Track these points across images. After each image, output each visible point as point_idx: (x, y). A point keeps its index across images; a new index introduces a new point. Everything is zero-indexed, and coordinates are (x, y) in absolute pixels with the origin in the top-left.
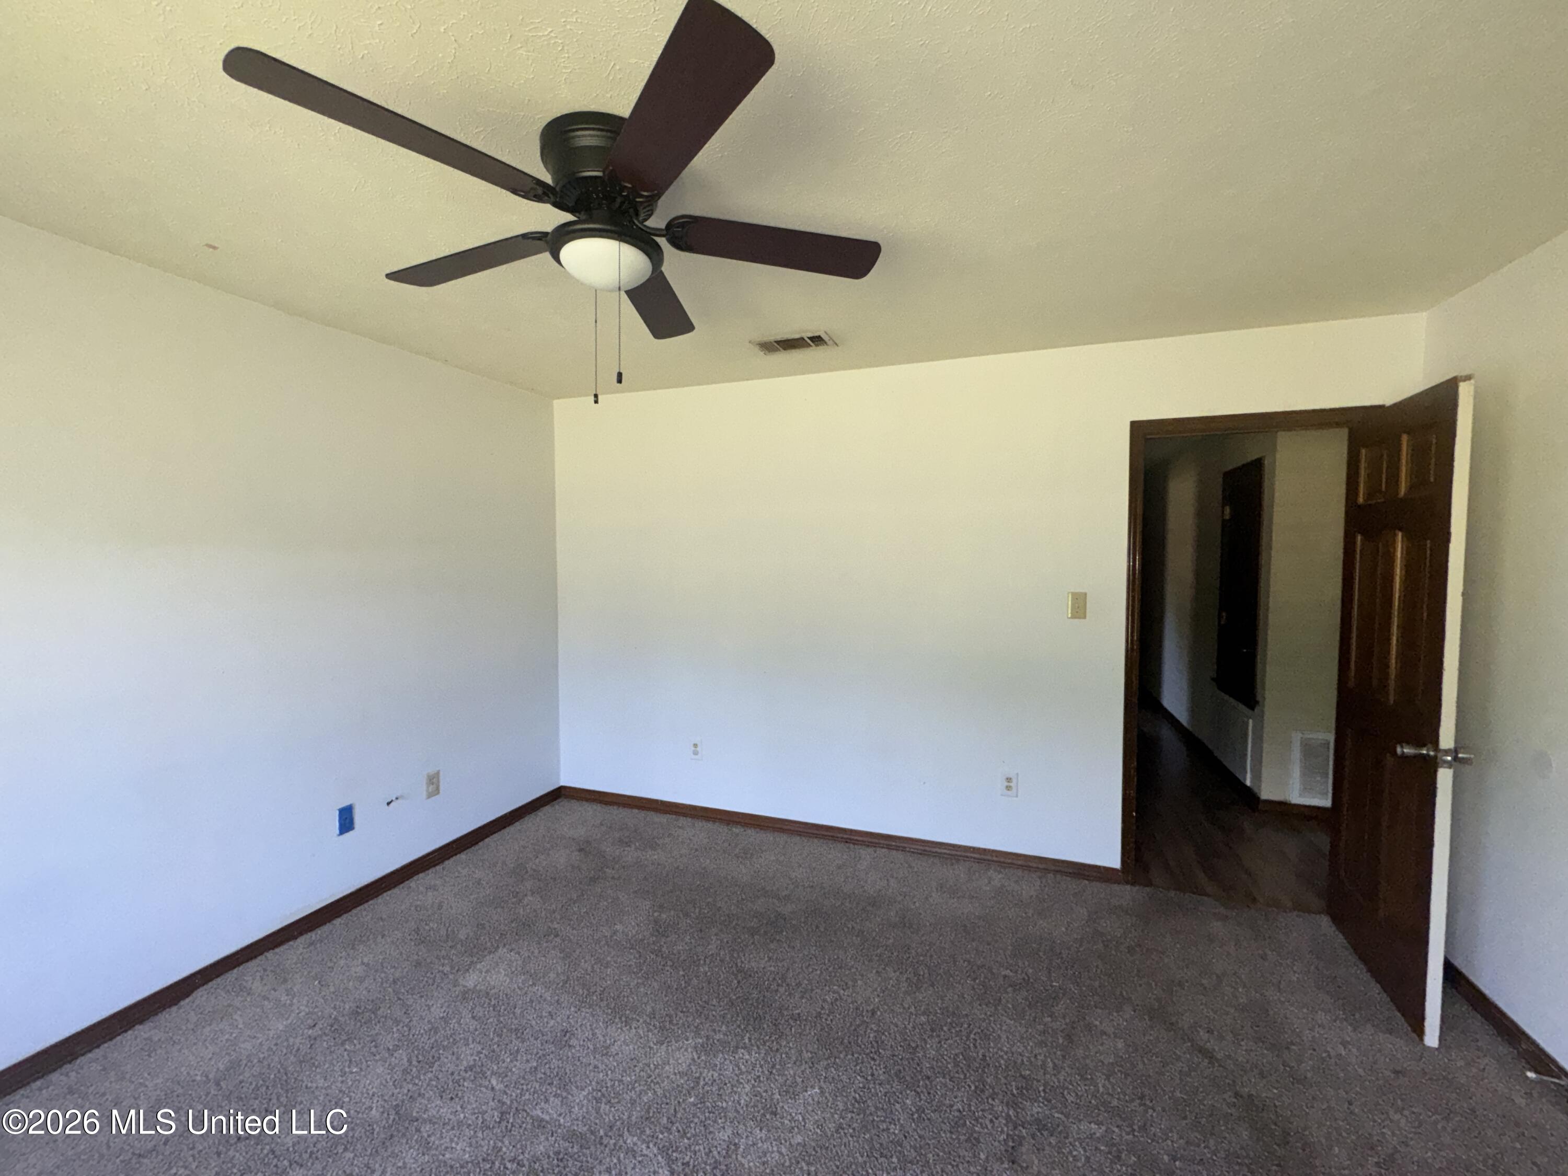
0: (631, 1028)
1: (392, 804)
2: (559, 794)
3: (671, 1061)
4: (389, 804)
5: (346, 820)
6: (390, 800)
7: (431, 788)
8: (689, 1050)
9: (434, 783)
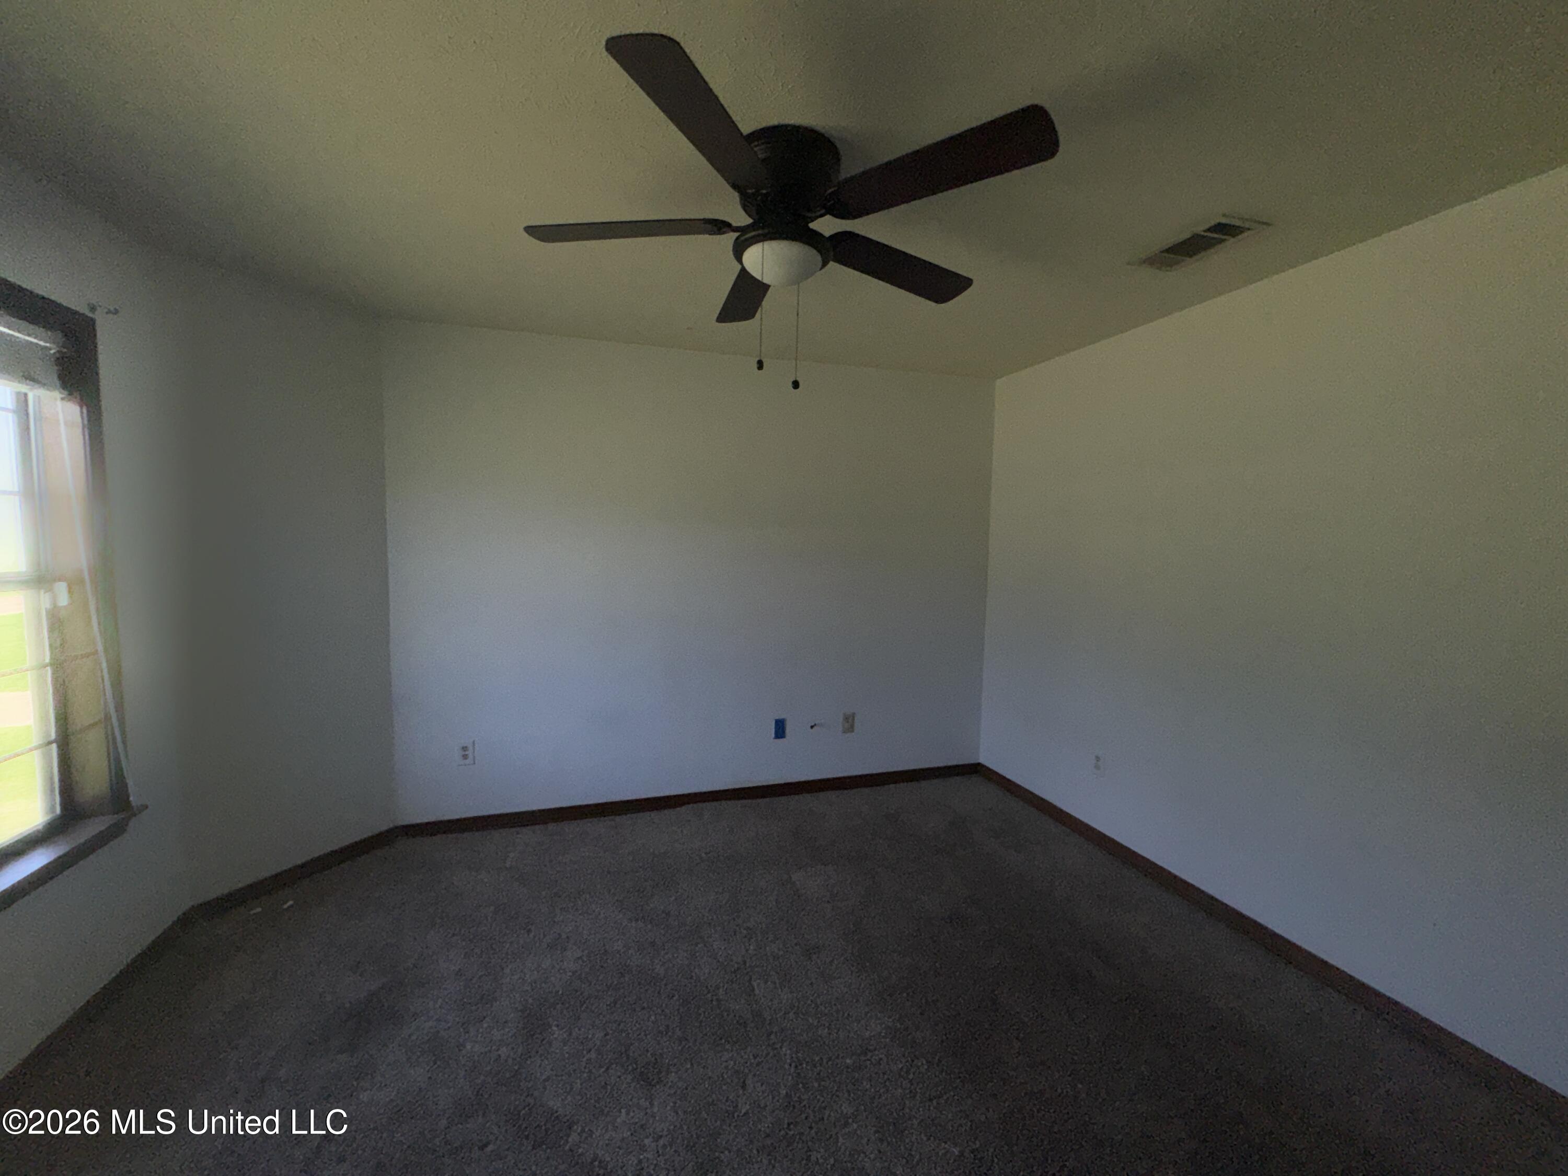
0: (859, 976)
1: (815, 728)
2: (976, 770)
3: (863, 1022)
4: (812, 727)
5: (780, 729)
6: (813, 724)
7: (847, 725)
8: (883, 1026)
9: (849, 723)
